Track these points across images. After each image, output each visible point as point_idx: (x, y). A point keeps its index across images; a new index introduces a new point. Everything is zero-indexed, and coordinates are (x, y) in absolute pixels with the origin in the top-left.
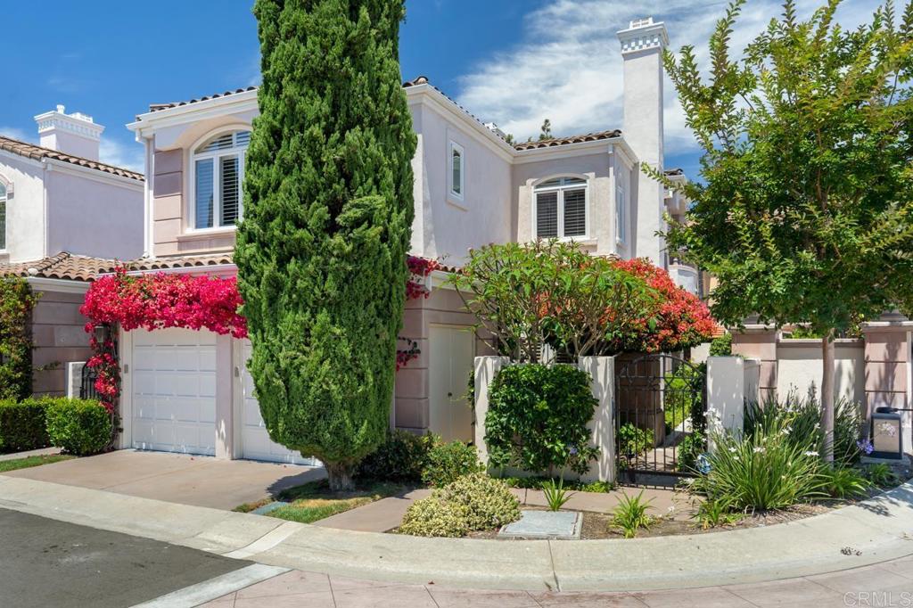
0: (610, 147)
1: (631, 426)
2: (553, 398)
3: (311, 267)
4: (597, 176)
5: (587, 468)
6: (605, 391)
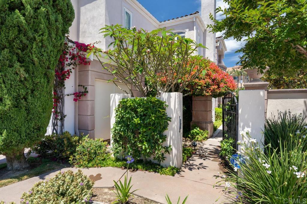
0: (195, 18)
1: (198, 129)
2: (143, 117)
4: (189, 30)
5: (164, 158)
6: (174, 113)
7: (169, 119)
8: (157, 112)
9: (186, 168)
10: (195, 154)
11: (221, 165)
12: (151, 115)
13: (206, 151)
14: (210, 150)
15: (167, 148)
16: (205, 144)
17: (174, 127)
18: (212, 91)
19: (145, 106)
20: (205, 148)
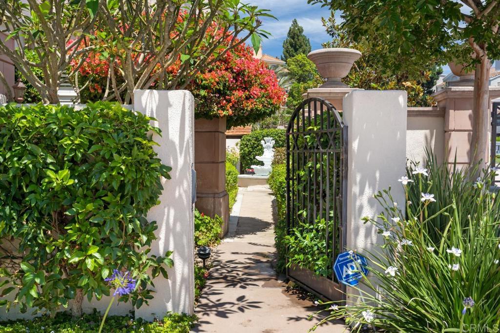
5: (148, 291)
6: (181, 153)
7: (166, 171)
8: (136, 148)
9: (208, 315)
10: (210, 277)
11: (291, 292)
12: (115, 156)
13: (235, 267)
14: (242, 263)
15: (160, 260)
16: (220, 252)
17: (180, 195)
18: (233, 105)
19: (90, 131)
20: (227, 262)
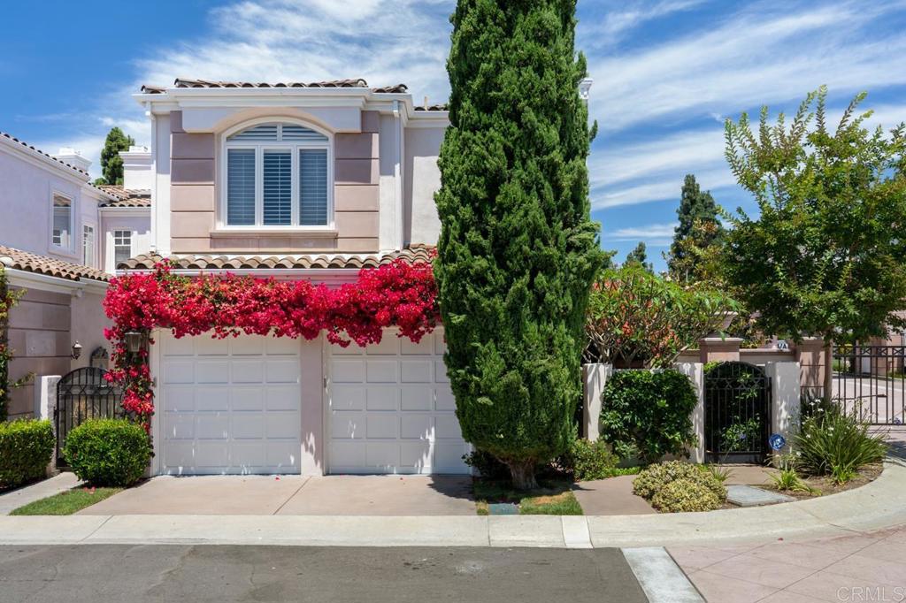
2: (670, 398)
3: (558, 282)
